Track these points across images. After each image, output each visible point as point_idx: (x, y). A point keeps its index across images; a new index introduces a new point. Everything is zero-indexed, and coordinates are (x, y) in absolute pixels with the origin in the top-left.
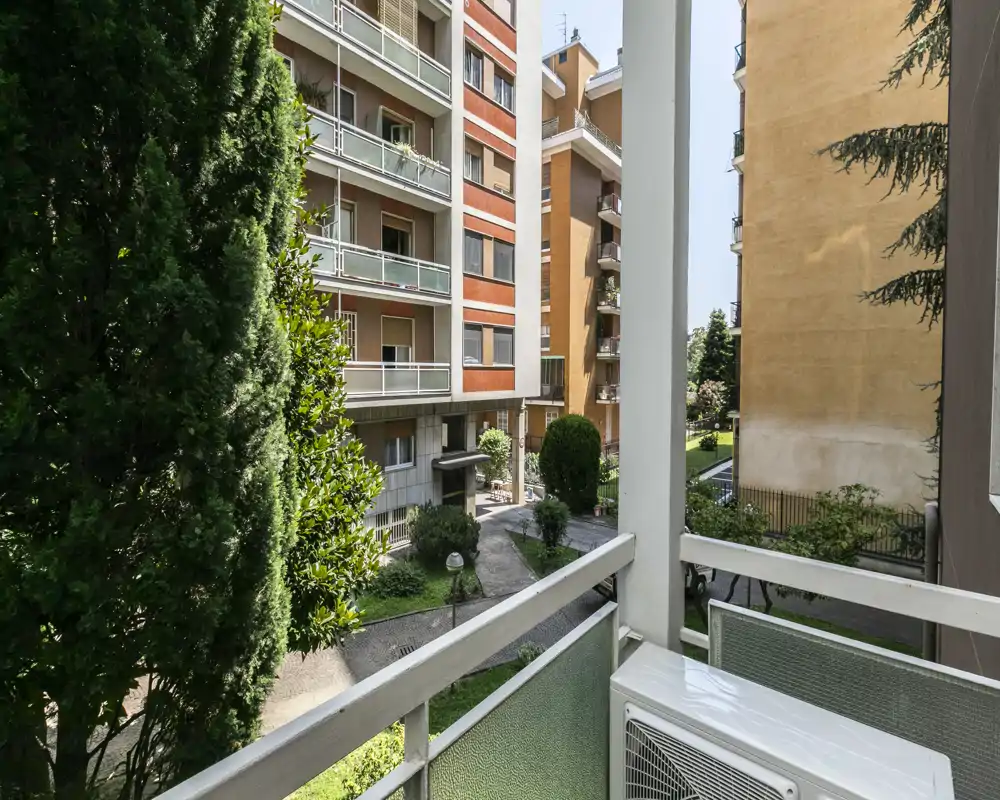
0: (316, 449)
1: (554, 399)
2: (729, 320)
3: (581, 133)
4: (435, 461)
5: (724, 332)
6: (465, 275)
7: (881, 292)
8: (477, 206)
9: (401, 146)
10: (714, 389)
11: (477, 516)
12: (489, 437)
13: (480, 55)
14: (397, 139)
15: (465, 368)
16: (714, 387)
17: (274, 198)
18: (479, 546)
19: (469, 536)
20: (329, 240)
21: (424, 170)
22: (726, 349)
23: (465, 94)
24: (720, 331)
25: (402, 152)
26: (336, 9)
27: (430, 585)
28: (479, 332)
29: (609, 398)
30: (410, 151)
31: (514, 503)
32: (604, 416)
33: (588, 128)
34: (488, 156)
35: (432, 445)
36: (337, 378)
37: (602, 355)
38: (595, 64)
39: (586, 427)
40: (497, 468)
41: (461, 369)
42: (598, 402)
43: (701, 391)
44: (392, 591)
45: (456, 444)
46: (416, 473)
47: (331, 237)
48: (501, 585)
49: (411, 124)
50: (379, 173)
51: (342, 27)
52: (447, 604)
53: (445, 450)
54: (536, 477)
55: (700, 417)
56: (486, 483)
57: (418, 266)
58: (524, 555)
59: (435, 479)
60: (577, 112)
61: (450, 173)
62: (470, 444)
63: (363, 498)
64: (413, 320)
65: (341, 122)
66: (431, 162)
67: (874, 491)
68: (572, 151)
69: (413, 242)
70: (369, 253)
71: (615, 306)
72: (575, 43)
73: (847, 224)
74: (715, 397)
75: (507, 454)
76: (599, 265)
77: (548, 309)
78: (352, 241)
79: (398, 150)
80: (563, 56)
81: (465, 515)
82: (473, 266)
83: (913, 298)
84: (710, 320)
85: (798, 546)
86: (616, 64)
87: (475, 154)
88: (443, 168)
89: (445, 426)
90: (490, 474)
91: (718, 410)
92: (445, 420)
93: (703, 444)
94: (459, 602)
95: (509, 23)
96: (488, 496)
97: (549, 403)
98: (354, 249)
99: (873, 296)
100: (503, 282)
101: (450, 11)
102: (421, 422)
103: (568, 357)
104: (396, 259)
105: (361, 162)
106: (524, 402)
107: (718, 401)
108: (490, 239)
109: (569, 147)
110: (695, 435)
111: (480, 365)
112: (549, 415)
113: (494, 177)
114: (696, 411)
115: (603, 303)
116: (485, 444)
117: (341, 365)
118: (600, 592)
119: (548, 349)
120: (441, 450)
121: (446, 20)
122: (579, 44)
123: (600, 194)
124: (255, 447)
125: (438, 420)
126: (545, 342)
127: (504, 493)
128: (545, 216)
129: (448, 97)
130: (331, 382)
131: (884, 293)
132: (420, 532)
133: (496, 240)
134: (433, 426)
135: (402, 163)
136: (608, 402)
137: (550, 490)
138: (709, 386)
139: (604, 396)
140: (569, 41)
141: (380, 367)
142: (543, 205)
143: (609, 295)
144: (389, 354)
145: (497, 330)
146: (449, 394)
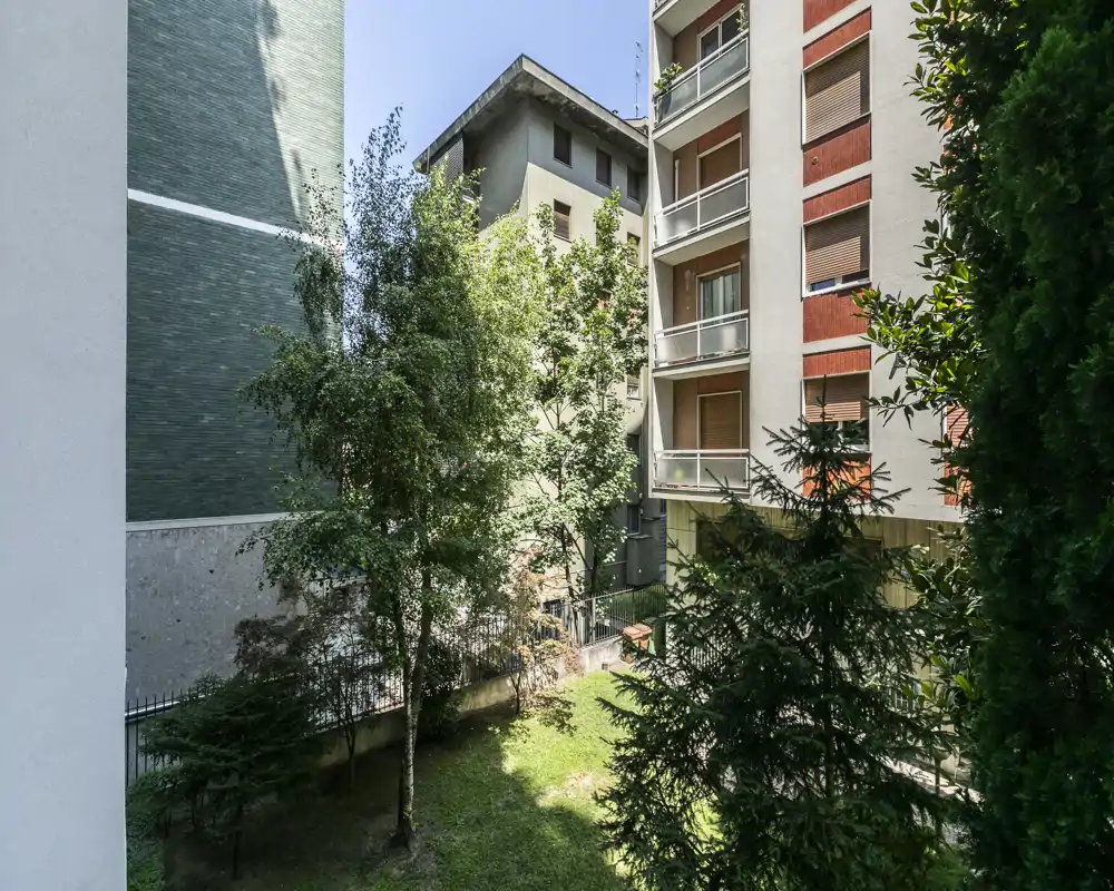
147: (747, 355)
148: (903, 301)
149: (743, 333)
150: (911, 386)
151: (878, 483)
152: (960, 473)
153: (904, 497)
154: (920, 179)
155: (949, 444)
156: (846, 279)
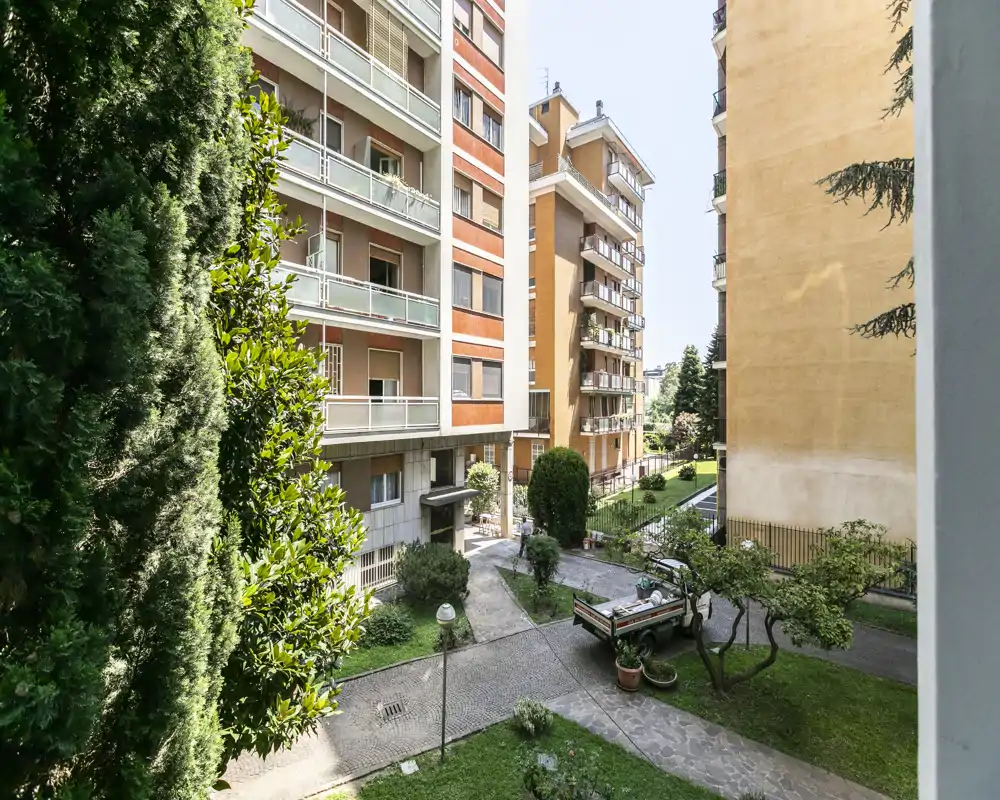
0: (282, 501)
1: (539, 432)
2: (703, 355)
3: (564, 177)
4: (423, 497)
5: (697, 366)
6: (454, 308)
7: (872, 324)
8: (466, 240)
9: (389, 177)
10: (690, 420)
11: (465, 551)
12: (477, 471)
13: (469, 93)
14: (385, 170)
15: (454, 402)
16: (689, 419)
17: (200, 164)
18: (469, 586)
19: (459, 576)
20: (314, 270)
21: (413, 203)
22: (700, 383)
23: (454, 128)
24: (694, 365)
25: (391, 183)
26: (323, 36)
27: (418, 630)
28: (468, 366)
29: (592, 430)
30: (399, 182)
31: (502, 537)
32: (588, 449)
33: (570, 172)
34: (477, 192)
35: (420, 480)
36: (315, 415)
37: (586, 388)
38: (576, 114)
39: (574, 460)
40: (485, 501)
41: (451, 402)
42: (582, 434)
43: (677, 422)
44: (377, 639)
45: (444, 479)
46: (404, 509)
47: (316, 267)
48: (493, 628)
49: (400, 158)
50: (367, 204)
51: (329, 54)
52: (436, 651)
53: (433, 485)
54: (524, 510)
55: (678, 447)
56: (474, 517)
57: (407, 298)
58: (515, 593)
59: (423, 516)
60: (560, 157)
61: (439, 207)
62: (459, 479)
63: (341, 553)
64: (401, 353)
65: (327, 149)
66: (421, 195)
67: (881, 528)
68: (556, 193)
69: (401, 275)
70: (356, 284)
71: (598, 341)
72: (557, 94)
73: (826, 262)
74: (691, 428)
75: (495, 487)
76: (582, 303)
77: (533, 344)
78: (338, 271)
79: (387, 182)
80: (545, 106)
81: (454, 553)
82: (462, 299)
83: (904, 331)
84: (684, 356)
85: (812, 590)
86: (595, 116)
87: (465, 190)
88: (432, 201)
89: (433, 461)
90: (479, 508)
91: (693, 440)
92: (433, 454)
93: (682, 473)
94: (449, 649)
95: (497, 64)
96: (476, 529)
97: (535, 435)
98: (340, 280)
99: (863, 329)
100: (492, 316)
101: (440, 48)
102: (409, 457)
103: (553, 389)
104: (384, 291)
105: (348, 191)
106: (513, 435)
107: (694, 433)
108: (479, 272)
109: (553, 189)
110: (673, 464)
111: (469, 399)
112: (535, 447)
113: (482, 212)
114: (672, 442)
115: (586, 339)
116: (473, 477)
117: (319, 400)
118: (597, 636)
119: (533, 383)
120: (429, 485)
121: (436, 55)
122: (561, 96)
123: (582, 235)
124: (171, 519)
125: (426, 454)
126: (532, 376)
127: (492, 527)
128: (532, 253)
129: (437, 132)
130: (307, 419)
131: (874, 326)
132: (407, 572)
133: (485, 274)
134: (421, 461)
135: (390, 193)
136: (592, 434)
137: (538, 523)
138: (685, 418)
139: (587, 427)
140: (551, 93)
141: (367, 401)
142: (531, 244)
143: (592, 331)
144: (376, 388)
145: (486, 363)
146: (437, 428)
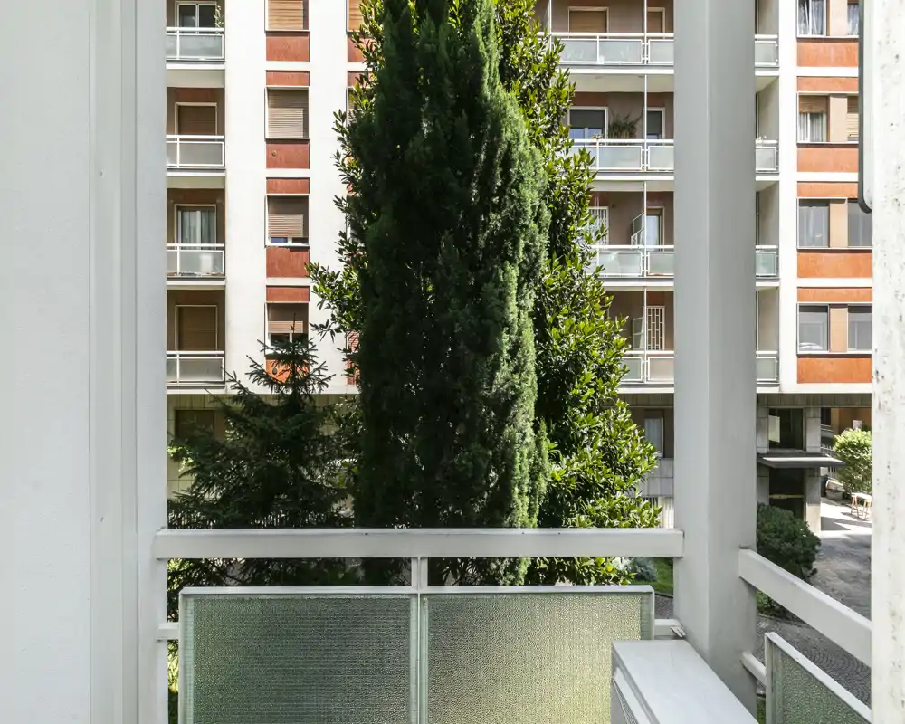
4: (759, 456)
6: (800, 250)
8: (817, 169)
11: (821, 529)
12: (850, 439)
15: (800, 356)
20: (636, 247)
23: (799, 50)
26: (643, 46)
28: (825, 314)
34: (836, 105)
41: (796, 356)
45: (791, 441)
47: (639, 243)
51: (649, 58)
53: (772, 444)
56: (844, 494)
59: (760, 476)
61: (777, 145)
65: (648, 141)
78: (660, 243)
82: (814, 238)
87: (816, 110)
88: (768, 142)
90: (852, 484)
92: (775, 413)
96: (847, 510)
98: (662, 250)
105: (667, 169)
108: (842, 201)
111: (825, 352)
113: (846, 127)
116: (843, 446)
120: (767, 444)
125: (763, 411)
129: (775, 65)
145: (853, 309)
146: (776, 384)
147: (223, 279)
148: (330, 271)
149: (220, 259)
150: (333, 318)
151: (322, 372)
152: (355, 366)
153: (332, 378)
154: (337, 204)
155: (350, 351)
156: (295, 240)
